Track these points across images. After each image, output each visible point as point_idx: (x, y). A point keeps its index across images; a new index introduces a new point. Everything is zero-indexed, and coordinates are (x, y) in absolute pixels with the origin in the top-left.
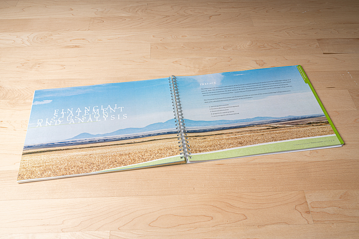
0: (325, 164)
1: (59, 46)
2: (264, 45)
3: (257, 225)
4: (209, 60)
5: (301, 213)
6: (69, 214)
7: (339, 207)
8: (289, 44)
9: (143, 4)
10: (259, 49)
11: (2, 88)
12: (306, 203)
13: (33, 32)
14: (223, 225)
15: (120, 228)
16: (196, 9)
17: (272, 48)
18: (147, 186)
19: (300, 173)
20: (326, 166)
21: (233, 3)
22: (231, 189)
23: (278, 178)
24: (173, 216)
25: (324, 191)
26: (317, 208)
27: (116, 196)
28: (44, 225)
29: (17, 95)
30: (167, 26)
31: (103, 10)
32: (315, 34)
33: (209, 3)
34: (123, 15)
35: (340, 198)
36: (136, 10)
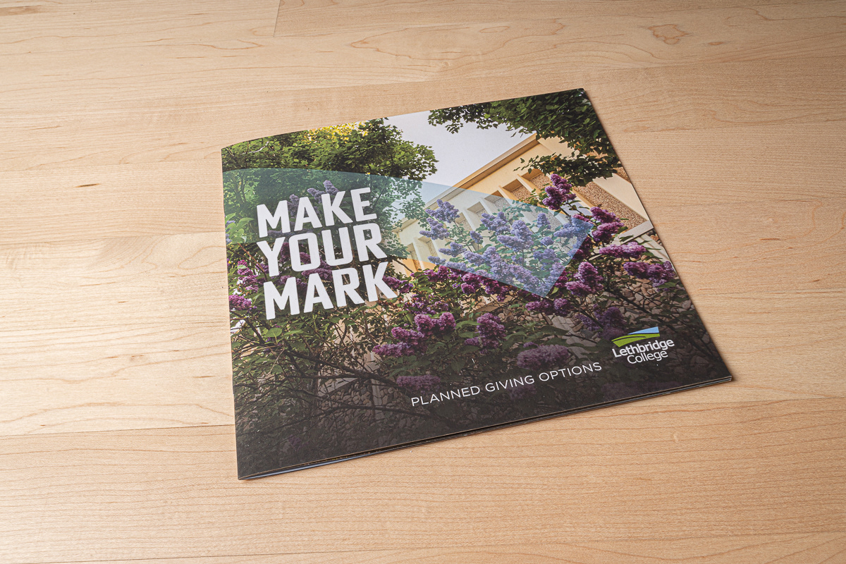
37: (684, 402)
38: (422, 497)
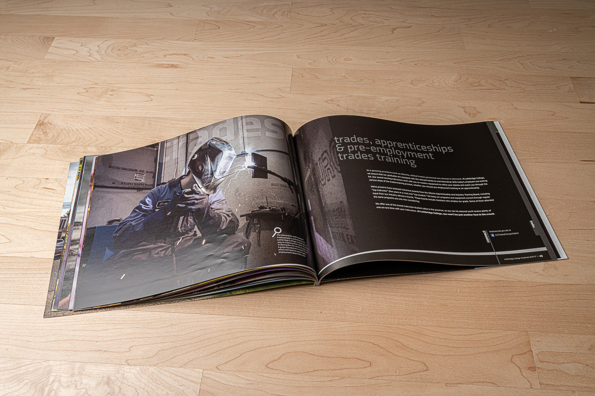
0: (567, 289)
1: (146, 63)
2: (479, 82)
3: (444, 383)
4: (386, 101)
5: (520, 368)
6: (141, 336)
7: (587, 365)
8: (522, 82)
9: (286, 3)
10: (471, 88)
11: (53, 126)
12: (531, 352)
13: (106, 39)
14: (387, 378)
15: (218, 367)
16: (371, 15)
17: (493, 88)
18: (268, 302)
19: (524, 301)
20: (569, 292)
21: (433, 9)
22: (406, 319)
23: (486, 306)
24: (306, 354)
25: (563, 335)
26: (548, 362)
27: (217, 314)
28: (99, 350)
29: (75, 139)
30: (322, 41)
31: (220, 9)
32: (568, 68)
33: (393, 7)
34: (252, 19)
35: (590, 349)
36: (273, 13)
37: (463, 277)
38: (360, 304)
